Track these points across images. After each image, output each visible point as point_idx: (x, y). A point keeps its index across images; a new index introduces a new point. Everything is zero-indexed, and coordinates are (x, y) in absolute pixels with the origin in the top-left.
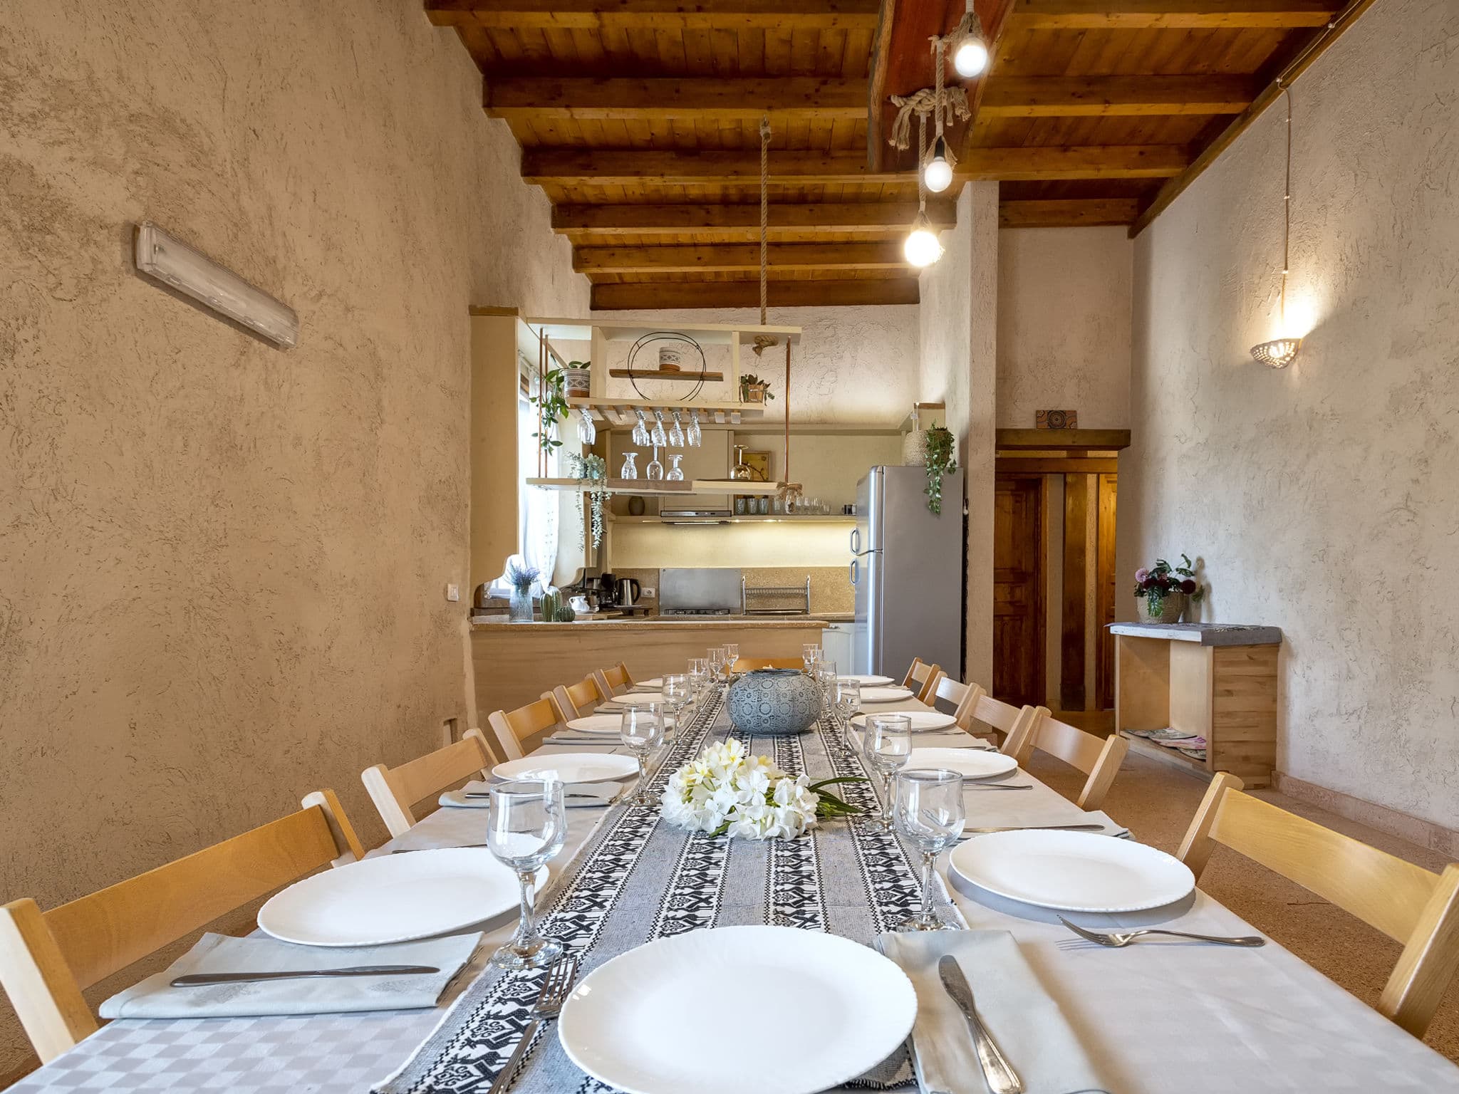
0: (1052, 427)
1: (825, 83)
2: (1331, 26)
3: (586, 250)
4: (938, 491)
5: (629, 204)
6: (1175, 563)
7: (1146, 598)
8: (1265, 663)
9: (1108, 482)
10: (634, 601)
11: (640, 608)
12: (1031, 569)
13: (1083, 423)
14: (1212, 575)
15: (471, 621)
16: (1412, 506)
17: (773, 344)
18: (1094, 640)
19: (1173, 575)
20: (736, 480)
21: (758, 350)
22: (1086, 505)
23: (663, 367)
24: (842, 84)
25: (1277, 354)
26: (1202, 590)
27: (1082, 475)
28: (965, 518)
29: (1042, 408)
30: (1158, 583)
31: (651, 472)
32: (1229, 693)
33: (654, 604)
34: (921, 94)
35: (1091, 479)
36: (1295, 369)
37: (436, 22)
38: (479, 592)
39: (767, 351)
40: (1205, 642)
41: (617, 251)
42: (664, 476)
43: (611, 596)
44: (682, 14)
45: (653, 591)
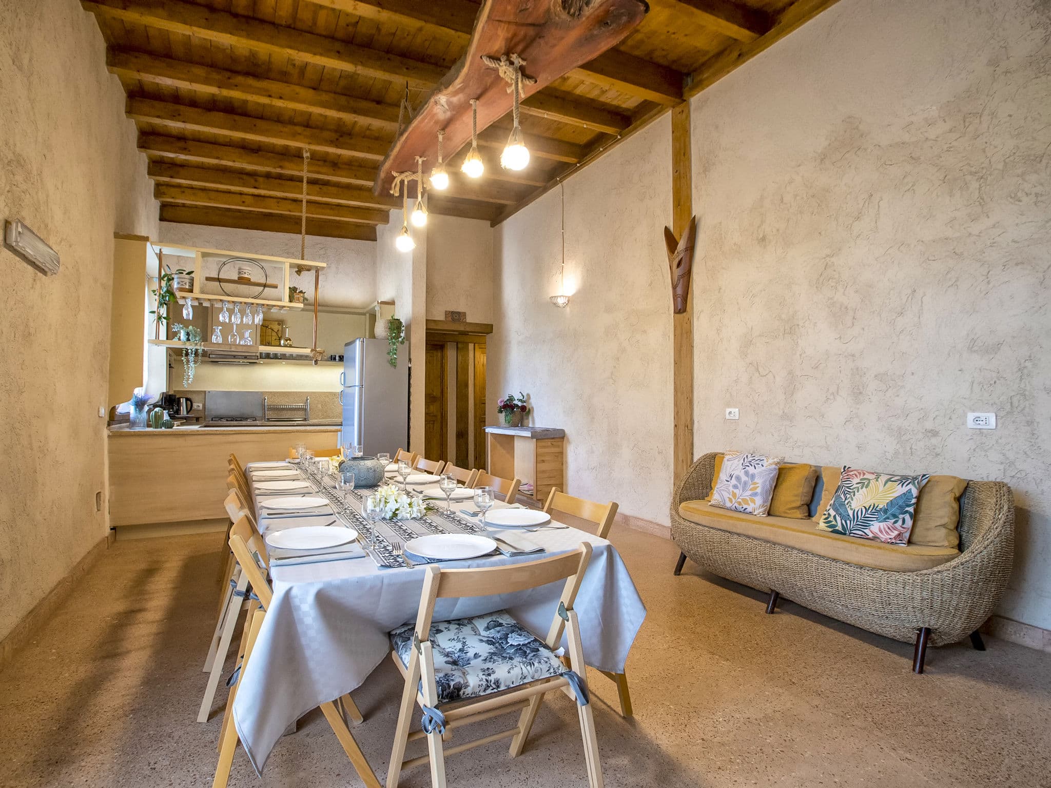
0: (454, 320)
1: (341, 136)
2: (578, 165)
3: (164, 187)
4: (395, 354)
5: (203, 168)
6: (517, 396)
7: (504, 414)
8: (558, 446)
9: (480, 348)
10: (188, 412)
11: (193, 417)
12: (439, 395)
13: (469, 319)
14: (534, 403)
15: (109, 430)
16: (614, 377)
17: (309, 270)
18: (473, 434)
19: (516, 402)
20: (285, 346)
21: (299, 272)
22: (468, 360)
23: (239, 278)
24: (351, 138)
25: (561, 301)
26: (529, 410)
27: (466, 344)
28: (410, 368)
29: (448, 310)
30: (508, 406)
31: (231, 339)
32: (543, 461)
33: (202, 415)
34: (407, 174)
35: (471, 346)
36: (568, 309)
37: (111, 72)
38: (113, 410)
39: (304, 273)
40: (532, 437)
41: (187, 191)
42: (239, 342)
43: (173, 409)
44: (271, 98)
45: (201, 405)
